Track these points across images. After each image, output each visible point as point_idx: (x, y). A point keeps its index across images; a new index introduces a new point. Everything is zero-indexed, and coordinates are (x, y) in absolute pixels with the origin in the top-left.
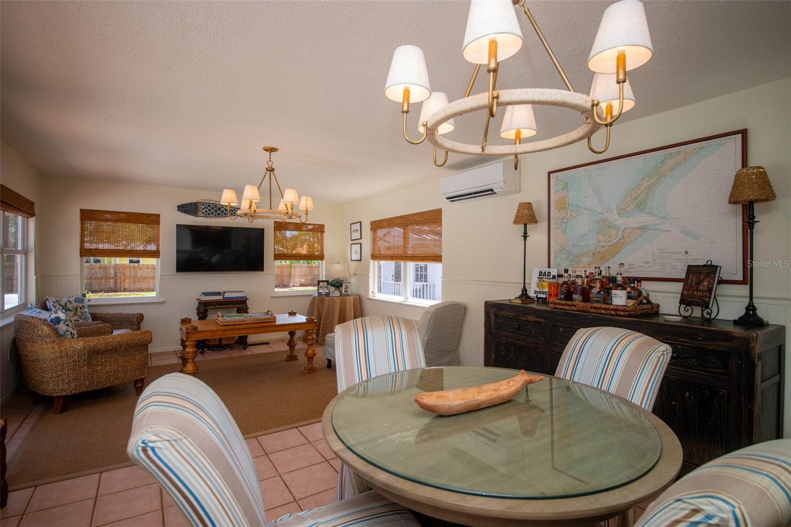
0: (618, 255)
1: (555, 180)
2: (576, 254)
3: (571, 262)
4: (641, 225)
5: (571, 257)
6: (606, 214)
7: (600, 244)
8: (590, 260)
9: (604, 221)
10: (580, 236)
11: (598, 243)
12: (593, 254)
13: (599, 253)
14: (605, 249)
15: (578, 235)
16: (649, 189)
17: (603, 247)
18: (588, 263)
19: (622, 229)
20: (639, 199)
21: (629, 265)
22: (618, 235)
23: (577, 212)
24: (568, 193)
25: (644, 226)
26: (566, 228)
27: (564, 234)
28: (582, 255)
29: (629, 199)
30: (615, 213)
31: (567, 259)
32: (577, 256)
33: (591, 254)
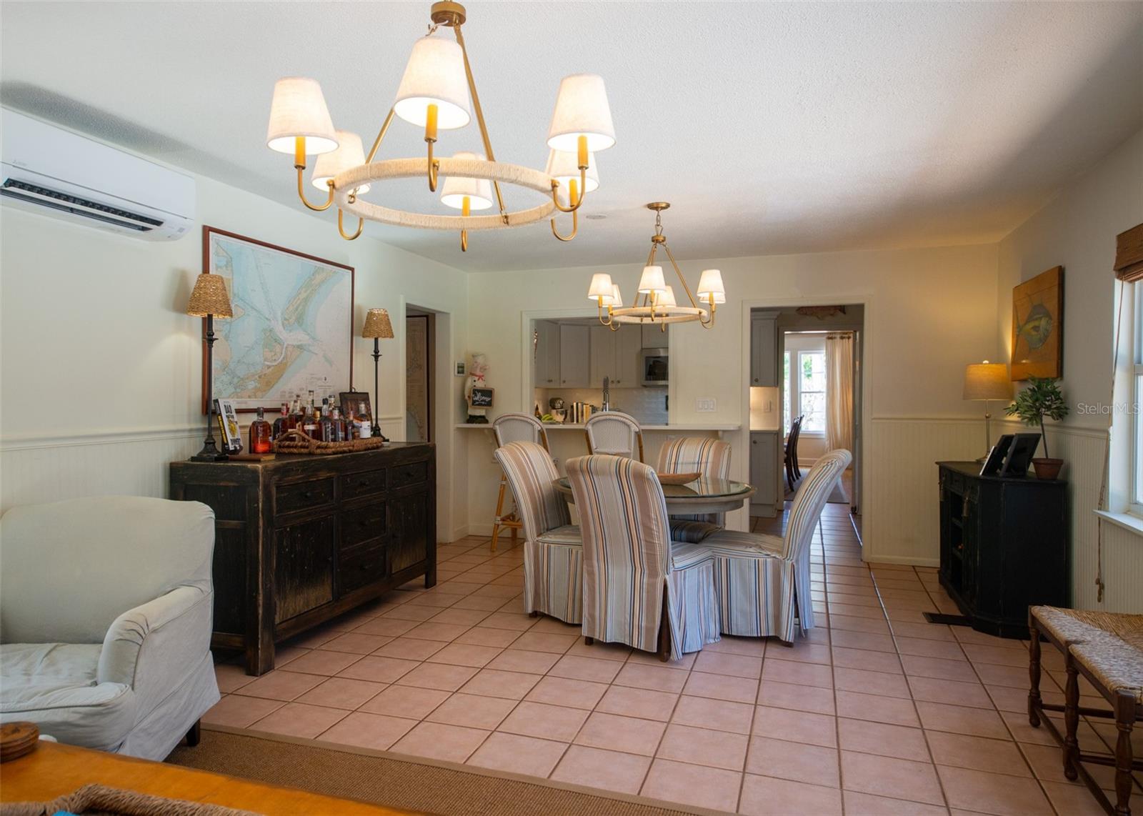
0: (281, 380)
1: (216, 246)
2: (242, 377)
3: (235, 389)
4: (299, 343)
5: (236, 380)
6: (273, 322)
7: (266, 363)
8: (256, 386)
9: (271, 331)
10: (247, 349)
11: (265, 360)
12: (260, 377)
13: (265, 375)
14: (270, 370)
15: (245, 347)
16: (306, 300)
17: (269, 367)
18: (253, 391)
19: (285, 346)
20: (299, 310)
21: (289, 393)
22: (282, 353)
23: (243, 309)
24: (233, 276)
25: (301, 345)
26: (229, 332)
27: (227, 340)
28: (247, 378)
29: (291, 308)
30: (280, 322)
31: (230, 383)
32: (242, 379)
33: (257, 377)
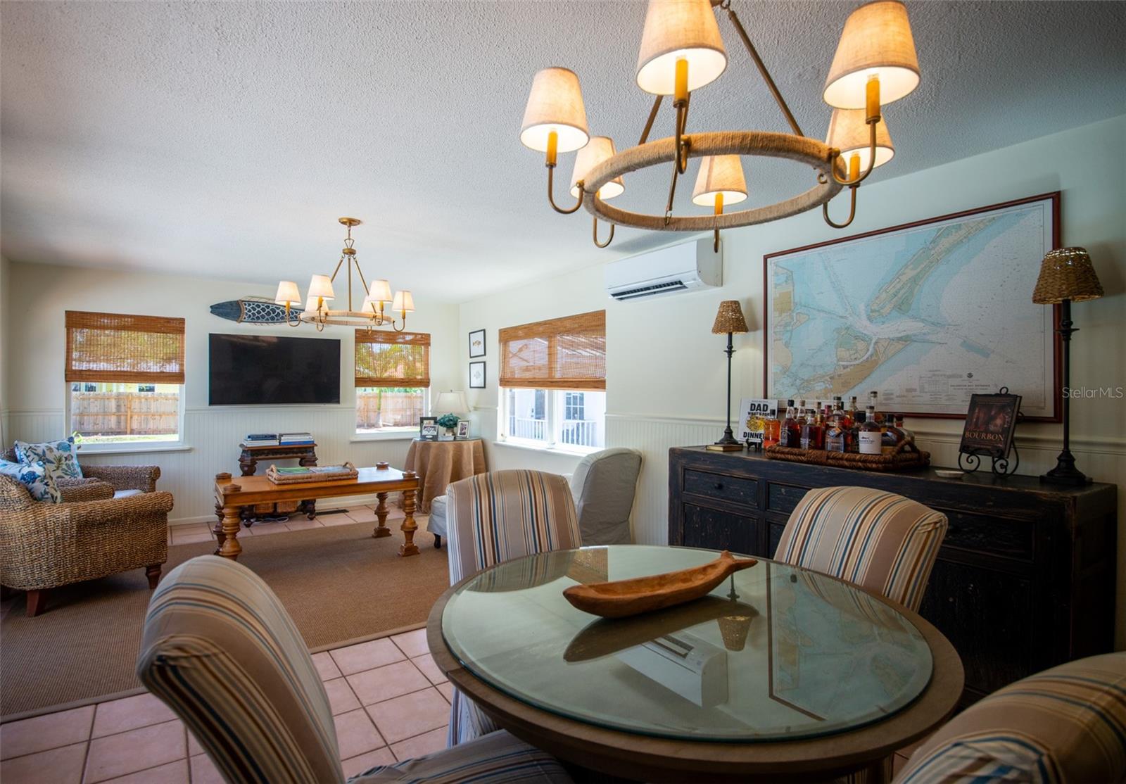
0: (868, 379)
1: (775, 268)
2: (806, 378)
3: (798, 390)
4: (902, 334)
5: (798, 382)
6: (851, 319)
7: (841, 363)
8: (826, 388)
9: (847, 329)
10: (812, 352)
11: (838, 360)
12: (831, 378)
13: (840, 376)
14: (848, 370)
15: (809, 350)
16: (915, 281)
17: (845, 367)
18: (823, 392)
19: (874, 341)
20: (899, 295)
21: (885, 394)
22: (868, 350)
23: (807, 315)
24: (794, 286)
25: (907, 336)
26: (790, 339)
27: (787, 347)
28: (814, 380)
29: (884, 296)
30: (864, 317)
31: (792, 385)
32: (807, 381)
33: (828, 378)
